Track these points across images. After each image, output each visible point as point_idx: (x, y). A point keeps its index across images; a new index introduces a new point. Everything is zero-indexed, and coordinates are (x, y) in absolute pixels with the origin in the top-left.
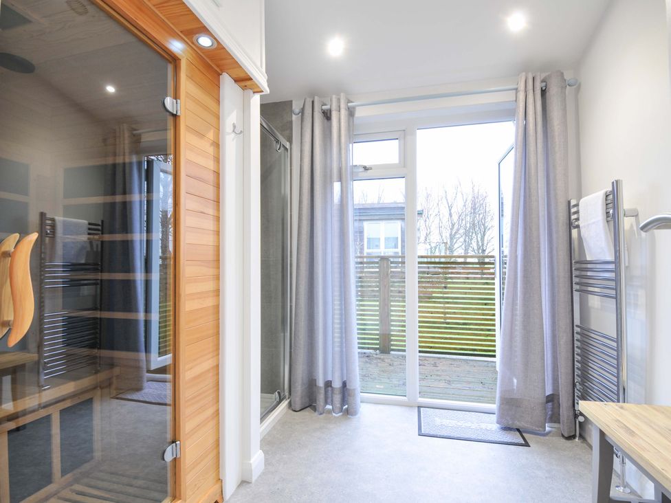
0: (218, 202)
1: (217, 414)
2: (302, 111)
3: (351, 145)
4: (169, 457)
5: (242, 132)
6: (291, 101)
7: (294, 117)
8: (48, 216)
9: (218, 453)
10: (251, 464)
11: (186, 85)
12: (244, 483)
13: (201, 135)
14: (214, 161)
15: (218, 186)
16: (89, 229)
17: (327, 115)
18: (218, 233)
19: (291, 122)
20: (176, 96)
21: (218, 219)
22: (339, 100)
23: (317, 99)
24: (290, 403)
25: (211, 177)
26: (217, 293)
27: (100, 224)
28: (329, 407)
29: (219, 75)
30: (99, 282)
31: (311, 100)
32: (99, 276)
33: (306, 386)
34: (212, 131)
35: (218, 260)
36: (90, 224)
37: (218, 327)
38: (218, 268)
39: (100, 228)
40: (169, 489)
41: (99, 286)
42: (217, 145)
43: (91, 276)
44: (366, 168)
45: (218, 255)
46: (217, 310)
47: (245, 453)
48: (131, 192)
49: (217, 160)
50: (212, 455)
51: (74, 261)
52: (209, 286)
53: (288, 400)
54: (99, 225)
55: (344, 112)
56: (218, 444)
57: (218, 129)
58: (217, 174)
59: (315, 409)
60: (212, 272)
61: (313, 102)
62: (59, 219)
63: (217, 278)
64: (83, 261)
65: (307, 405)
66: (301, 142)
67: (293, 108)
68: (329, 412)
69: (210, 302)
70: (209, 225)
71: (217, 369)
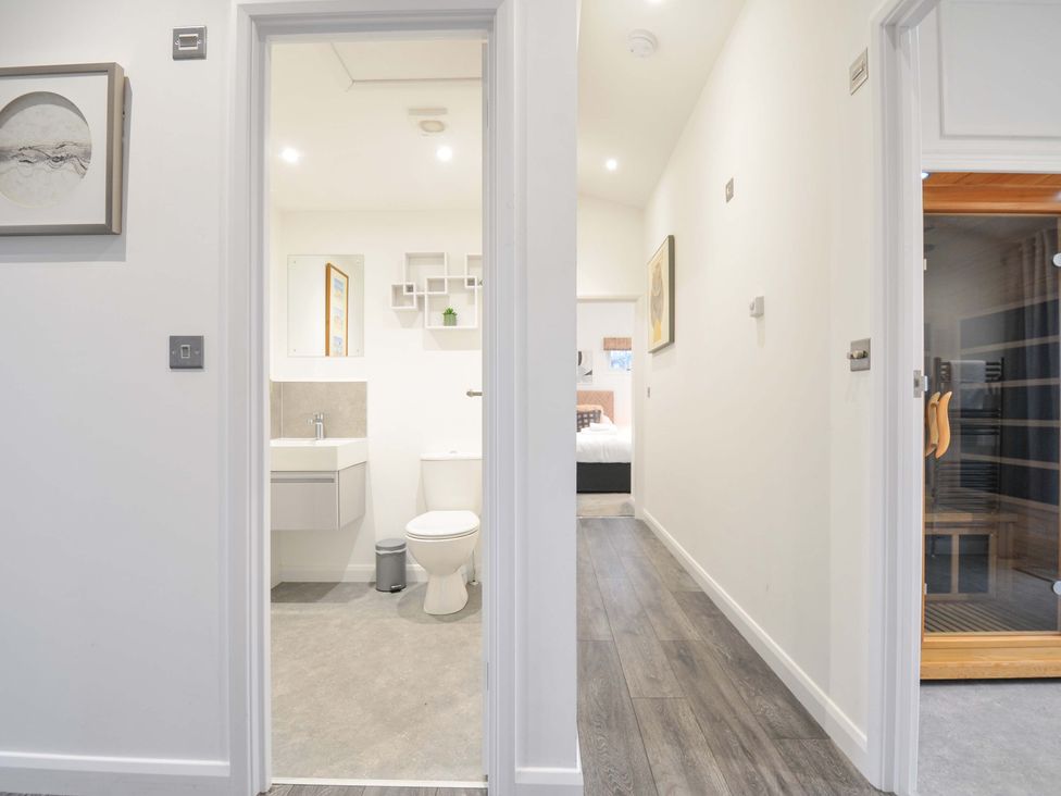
8: (944, 360)
16: (987, 370)
27: (1000, 361)
30: (999, 431)
32: (999, 422)
36: (988, 364)
39: (999, 367)
41: (998, 437)
43: (989, 422)
51: (970, 407)
54: (998, 364)
62: (956, 362)
64: (980, 407)
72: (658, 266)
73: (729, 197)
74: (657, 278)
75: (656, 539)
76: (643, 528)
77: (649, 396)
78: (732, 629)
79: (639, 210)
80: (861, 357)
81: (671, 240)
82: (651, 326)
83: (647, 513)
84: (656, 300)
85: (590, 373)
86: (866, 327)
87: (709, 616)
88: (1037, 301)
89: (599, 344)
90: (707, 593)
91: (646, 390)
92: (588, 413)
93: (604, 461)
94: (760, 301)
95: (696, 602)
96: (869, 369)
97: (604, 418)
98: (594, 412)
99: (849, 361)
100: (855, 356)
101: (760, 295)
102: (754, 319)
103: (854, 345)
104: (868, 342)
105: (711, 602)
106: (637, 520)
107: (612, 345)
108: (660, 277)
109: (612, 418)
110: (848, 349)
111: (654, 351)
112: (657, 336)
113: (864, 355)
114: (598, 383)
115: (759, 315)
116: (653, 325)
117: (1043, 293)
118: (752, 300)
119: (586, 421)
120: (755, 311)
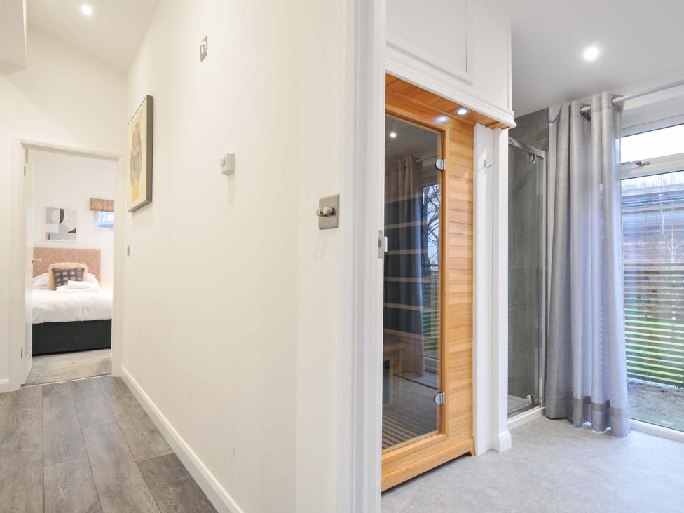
0: (471, 224)
1: (471, 386)
2: (558, 118)
3: (617, 141)
4: (438, 402)
5: (492, 166)
6: (548, 109)
7: (550, 125)
9: (472, 417)
10: (498, 437)
11: (450, 145)
12: (492, 450)
13: (459, 178)
14: (469, 193)
15: (471, 212)
17: (587, 116)
18: (471, 248)
19: (548, 130)
20: (443, 158)
21: (471, 237)
22: (600, 99)
23: (574, 104)
24: (544, 410)
25: (466, 207)
26: (471, 294)
28: (589, 424)
29: (473, 126)
31: (568, 106)
33: (563, 397)
34: (467, 172)
35: (472, 269)
37: (472, 320)
38: (472, 275)
40: (438, 424)
42: (471, 181)
44: (639, 164)
45: (472, 265)
46: (471, 307)
47: (494, 427)
48: (414, 220)
49: (471, 192)
50: (467, 415)
52: (465, 288)
53: (543, 408)
55: (606, 111)
56: (471, 409)
57: (471, 169)
58: (471, 204)
59: (571, 422)
60: (466, 277)
61: (570, 107)
63: (471, 282)
65: (564, 416)
66: (557, 150)
67: (550, 116)
68: (588, 428)
69: (465, 300)
70: (465, 242)
71: (471, 352)
72: (137, 126)
73: (203, 56)
74: (137, 137)
75: (131, 398)
76: (120, 385)
77: (129, 254)
78: (200, 494)
79: (122, 72)
80: (330, 215)
81: (150, 100)
82: (130, 185)
83: (124, 370)
84: (135, 159)
85: (74, 231)
86: (335, 184)
87: (177, 484)
88: (406, 198)
89: (86, 204)
90: (178, 455)
91: (127, 248)
92: (69, 271)
93: (82, 318)
94: (231, 158)
95: (164, 469)
96: (337, 227)
97: (87, 275)
98: (75, 270)
99: (318, 217)
100: (325, 213)
101: (231, 152)
102: (225, 176)
103: (323, 202)
104: (337, 198)
105: (181, 465)
106: (115, 378)
107: (99, 206)
108: (139, 137)
109: (98, 276)
110: (316, 207)
111: (135, 210)
112: (136, 196)
113: (333, 213)
114: (83, 241)
115: (230, 172)
116: (133, 185)
117: (409, 193)
118: (223, 157)
119: (66, 279)
120: (226, 168)
